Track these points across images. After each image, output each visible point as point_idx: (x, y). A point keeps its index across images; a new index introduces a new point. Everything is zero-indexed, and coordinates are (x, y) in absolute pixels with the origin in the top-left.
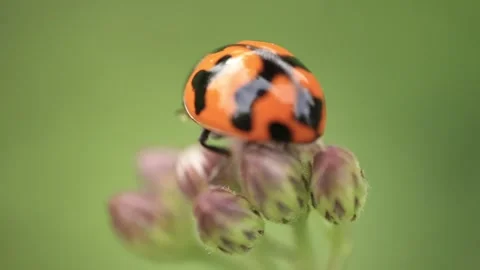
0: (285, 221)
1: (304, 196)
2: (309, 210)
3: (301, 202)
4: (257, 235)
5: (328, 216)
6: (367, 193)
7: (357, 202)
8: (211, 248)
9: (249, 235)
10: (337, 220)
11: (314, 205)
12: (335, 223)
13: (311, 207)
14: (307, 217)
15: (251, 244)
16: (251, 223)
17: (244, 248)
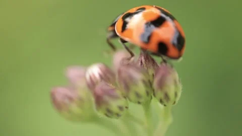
0: (139, 103)
1: (149, 90)
2: (151, 98)
3: (148, 93)
4: (125, 109)
5: (161, 101)
6: (181, 91)
7: (176, 95)
8: (101, 114)
9: (121, 108)
10: (166, 103)
11: (154, 95)
12: (165, 105)
13: (153, 97)
14: (150, 101)
15: (121, 113)
16: (122, 102)
17: (118, 115)
